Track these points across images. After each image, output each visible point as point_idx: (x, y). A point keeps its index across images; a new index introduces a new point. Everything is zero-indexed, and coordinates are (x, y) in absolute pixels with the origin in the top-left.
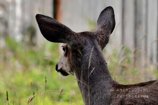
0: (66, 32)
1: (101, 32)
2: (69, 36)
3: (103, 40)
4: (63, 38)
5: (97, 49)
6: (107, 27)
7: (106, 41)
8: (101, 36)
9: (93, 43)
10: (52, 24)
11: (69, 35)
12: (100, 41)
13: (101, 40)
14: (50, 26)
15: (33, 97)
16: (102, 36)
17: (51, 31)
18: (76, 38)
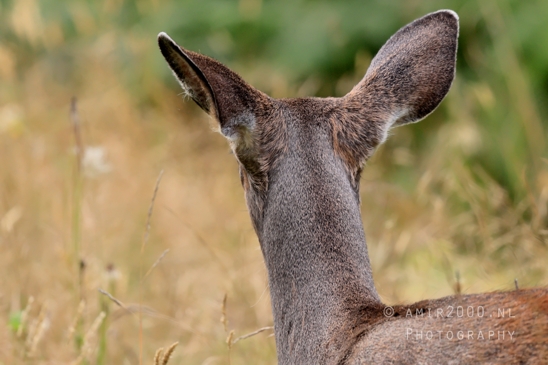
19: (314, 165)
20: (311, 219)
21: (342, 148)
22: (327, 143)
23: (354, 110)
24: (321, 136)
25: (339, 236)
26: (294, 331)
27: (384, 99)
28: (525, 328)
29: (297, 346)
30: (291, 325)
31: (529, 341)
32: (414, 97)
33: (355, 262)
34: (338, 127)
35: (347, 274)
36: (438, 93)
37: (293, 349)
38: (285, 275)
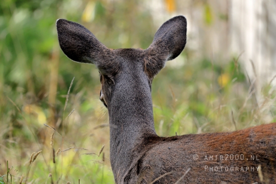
0: (92, 48)
1: (153, 51)
2: (94, 53)
3: (153, 63)
4: (87, 56)
5: (137, 77)
6: (163, 44)
7: (159, 64)
8: (150, 58)
9: (134, 67)
10: (76, 35)
11: (94, 51)
12: (147, 65)
13: (150, 64)
14: (73, 37)
15: (36, 154)
16: (153, 57)
17: (73, 45)
18: (106, 57)
19: (136, 77)
20: (133, 100)
21: (148, 70)
22: (142, 68)
23: (154, 55)
24: (139, 66)
25: (143, 108)
26: (120, 145)
27: (165, 50)
28: (220, 147)
29: (121, 151)
30: (119, 142)
31: (221, 153)
32: (174, 50)
33: (149, 119)
34: (147, 62)
35: (145, 125)
36: (181, 48)
37: (119, 152)
38: (118, 121)
